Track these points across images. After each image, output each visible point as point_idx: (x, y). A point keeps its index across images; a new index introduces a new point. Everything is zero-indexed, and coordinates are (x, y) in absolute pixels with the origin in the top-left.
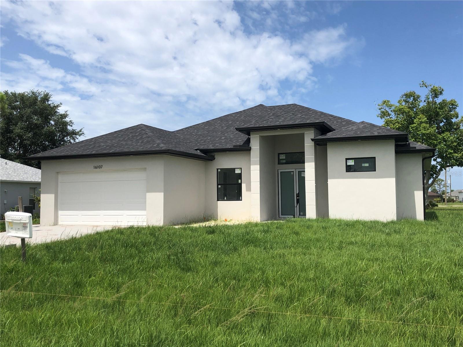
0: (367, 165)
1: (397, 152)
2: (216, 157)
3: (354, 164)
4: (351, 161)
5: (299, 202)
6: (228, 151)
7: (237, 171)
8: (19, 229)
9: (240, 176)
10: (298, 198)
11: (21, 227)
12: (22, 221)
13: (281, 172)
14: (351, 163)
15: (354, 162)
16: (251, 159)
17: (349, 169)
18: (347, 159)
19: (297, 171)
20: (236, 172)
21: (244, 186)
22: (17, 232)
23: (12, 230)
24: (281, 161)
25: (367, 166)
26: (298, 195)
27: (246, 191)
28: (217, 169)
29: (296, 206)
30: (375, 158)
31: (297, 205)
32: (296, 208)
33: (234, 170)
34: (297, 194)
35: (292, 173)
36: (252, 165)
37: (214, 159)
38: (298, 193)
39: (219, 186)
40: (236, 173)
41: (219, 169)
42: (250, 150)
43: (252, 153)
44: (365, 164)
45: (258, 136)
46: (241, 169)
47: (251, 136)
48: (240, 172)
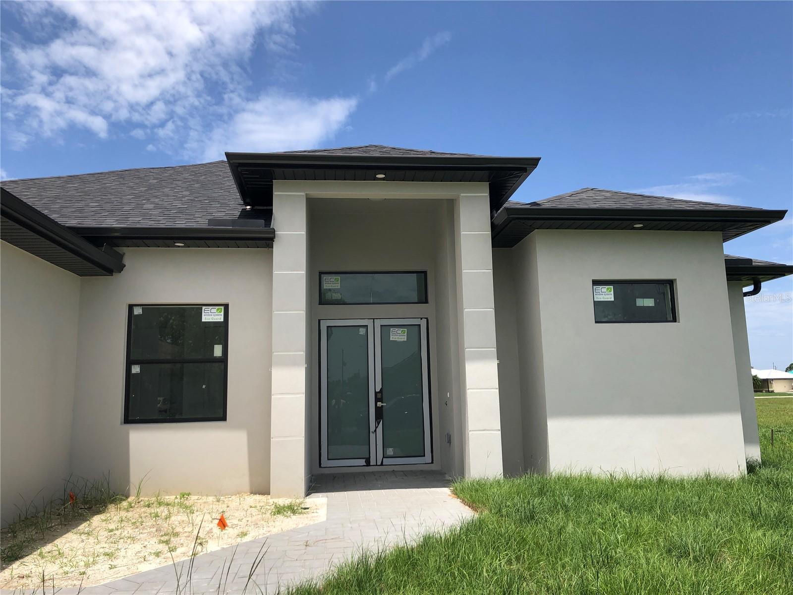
0: (649, 302)
2: (127, 261)
5: (382, 418)
6: (180, 239)
7: (211, 316)
9: (220, 332)
10: (379, 404)
13: (328, 327)
17: (603, 314)
18: (596, 283)
19: (378, 323)
20: (205, 318)
24: (328, 296)
25: (651, 305)
26: (379, 396)
28: (131, 307)
29: (375, 431)
30: (671, 283)
31: (376, 428)
32: (372, 436)
33: (196, 310)
34: (376, 393)
35: (362, 331)
37: (121, 268)
38: (381, 389)
39: (136, 369)
40: (203, 320)
41: (137, 305)
42: (272, 239)
43: (278, 249)
44: (645, 300)
45: (303, 194)
46: (226, 307)
47: (275, 193)
48: (221, 319)
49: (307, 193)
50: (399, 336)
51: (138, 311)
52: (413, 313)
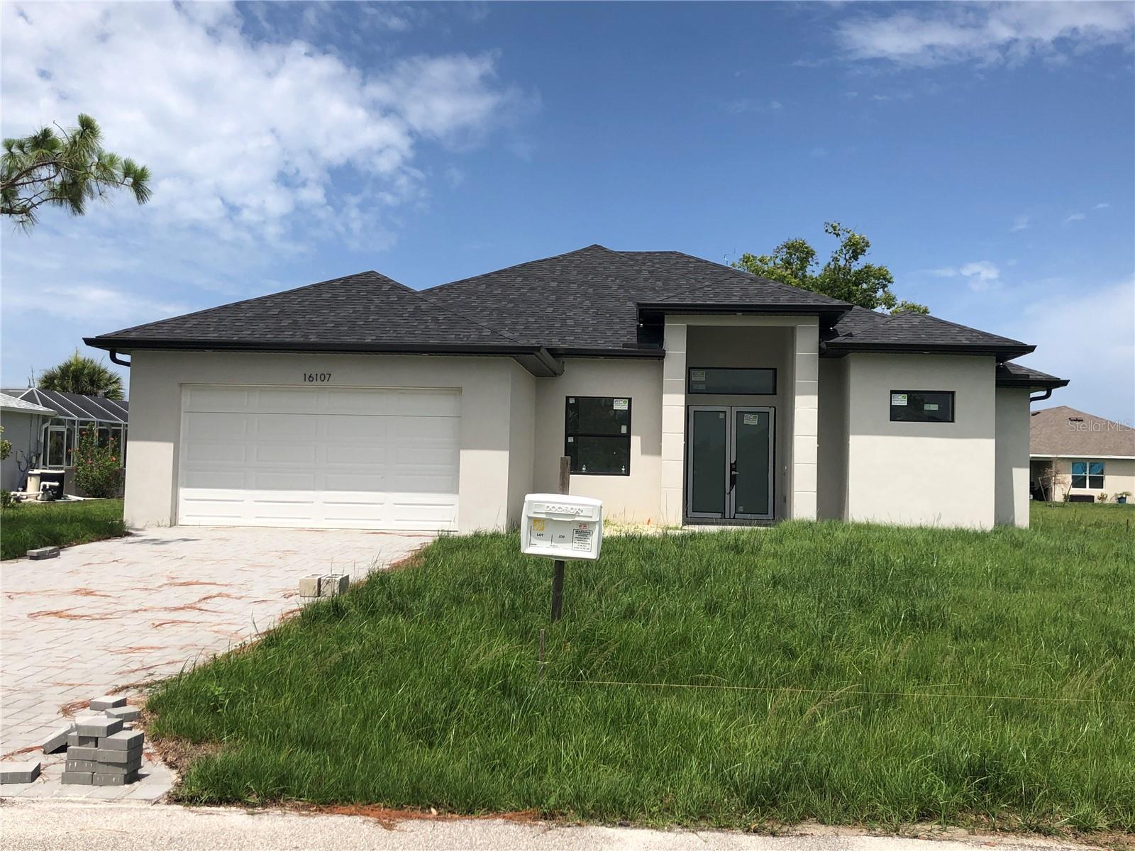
0: (934, 407)
1: (997, 385)
2: (566, 367)
3: (906, 404)
4: (900, 397)
5: (735, 484)
7: (620, 406)
8: (563, 537)
9: (626, 417)
10: (733, 473)
11: (569, 533)
12: (577, 519)
13: (694, 412)
14: (901, 401)
15: (906, 399)
16: (664, 379)
17: (897, 414)
18: (893, 392)
19: (735, 410)
20: (615, 407)
21: (636, 442)
22: (553, 544)
23: (540, 540)
24: (695, 387)
25: (935, 409)
26: (734, 466)
27: (642, 453)
28: (568, 398)
30: (953, 393)
31: (730, 491)
32: (727, 497)
33: (610, 401)
34: (731, 464)
35: (722, 416)
36: (666, 393)
38: (736, 461)
39: (571, 440)
41: (571, 397)
42: (664, 357)
43: (667, 364)
44: (931, 405)
45: (685, 325)
46: (630, 400)
47: (666, 324)
48: (626, 408)
49: (689, 324)
50: (751, 421)
51: (572, 401)
52: (763, 403)
